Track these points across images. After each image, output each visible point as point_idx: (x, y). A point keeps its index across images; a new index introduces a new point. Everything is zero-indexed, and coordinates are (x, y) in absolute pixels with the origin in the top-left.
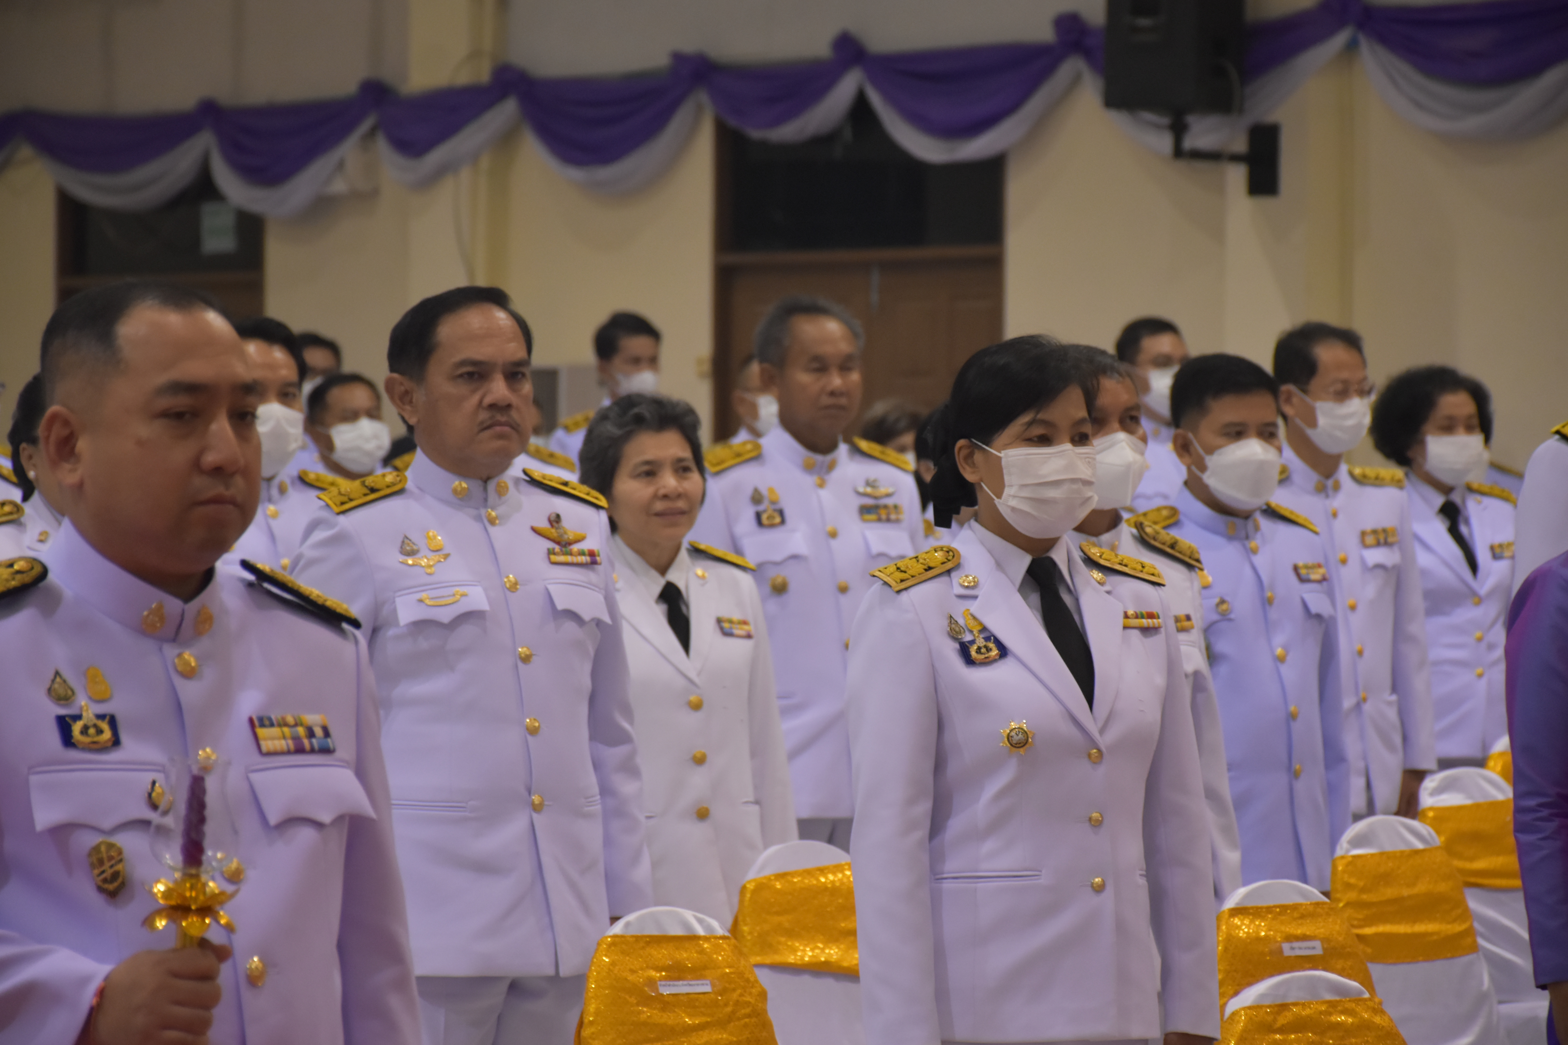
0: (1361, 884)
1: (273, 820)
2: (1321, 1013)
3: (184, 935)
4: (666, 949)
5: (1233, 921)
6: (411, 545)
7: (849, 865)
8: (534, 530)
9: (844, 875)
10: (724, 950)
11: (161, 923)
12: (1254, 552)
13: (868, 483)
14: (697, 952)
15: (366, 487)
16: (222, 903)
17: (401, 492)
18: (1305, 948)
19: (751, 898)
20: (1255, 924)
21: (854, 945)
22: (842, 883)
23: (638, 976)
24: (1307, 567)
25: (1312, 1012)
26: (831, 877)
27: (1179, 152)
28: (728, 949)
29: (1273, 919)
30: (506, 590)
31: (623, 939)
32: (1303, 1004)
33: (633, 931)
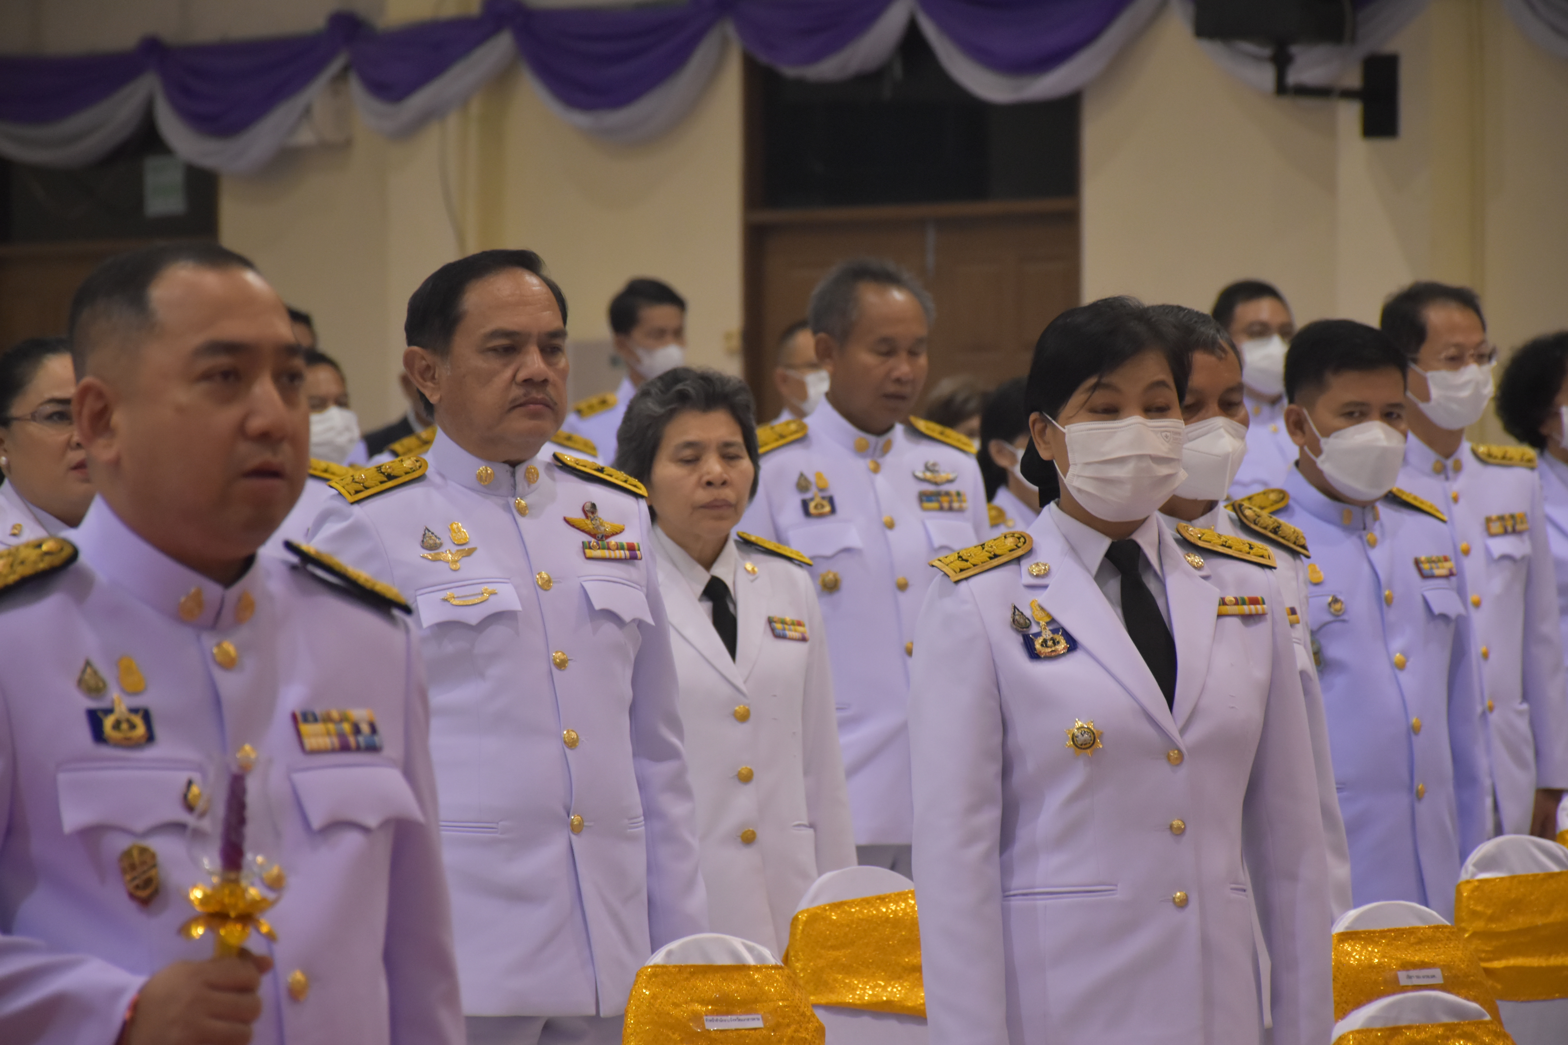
0: (1489, 912)
1: (316, 823)
2: (1437, 1037)
3: (223, 945)
4: (712, 981)
5: (1343, 947)
6: (433, 538)
7: (912, 893)
8: (567, 521)
9: (907, 904)
10: (777, 981)
11: (199, 931)
12: (1373, 545)
13: (927, 468)
14: (746, 983)
15: (383, 473)
16: (262, 910)
17: (421, 478)
18: (1424, 977)
19: (803, 930)
20: (1367, 950)
21: (919, 983)
22: (906, 914)
23: (682, 1011)
24: (1430, 561)
25: (1427, 1036)
26: (893, 907)
27: (1282, 88)
28: (781, 980)
29: (1387, 944)
30: (537, 587)
31: (665, 970)
32: (1418, 1028)
33: (675, 961)
